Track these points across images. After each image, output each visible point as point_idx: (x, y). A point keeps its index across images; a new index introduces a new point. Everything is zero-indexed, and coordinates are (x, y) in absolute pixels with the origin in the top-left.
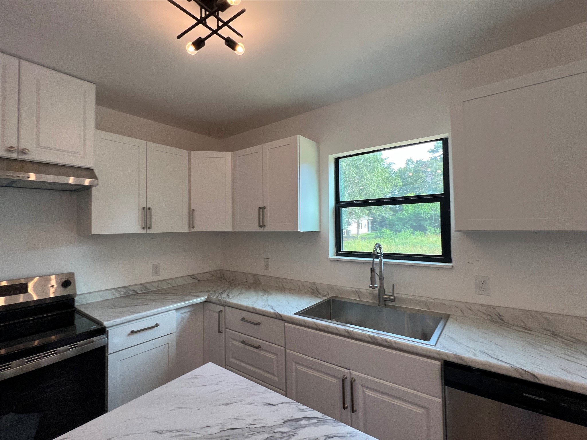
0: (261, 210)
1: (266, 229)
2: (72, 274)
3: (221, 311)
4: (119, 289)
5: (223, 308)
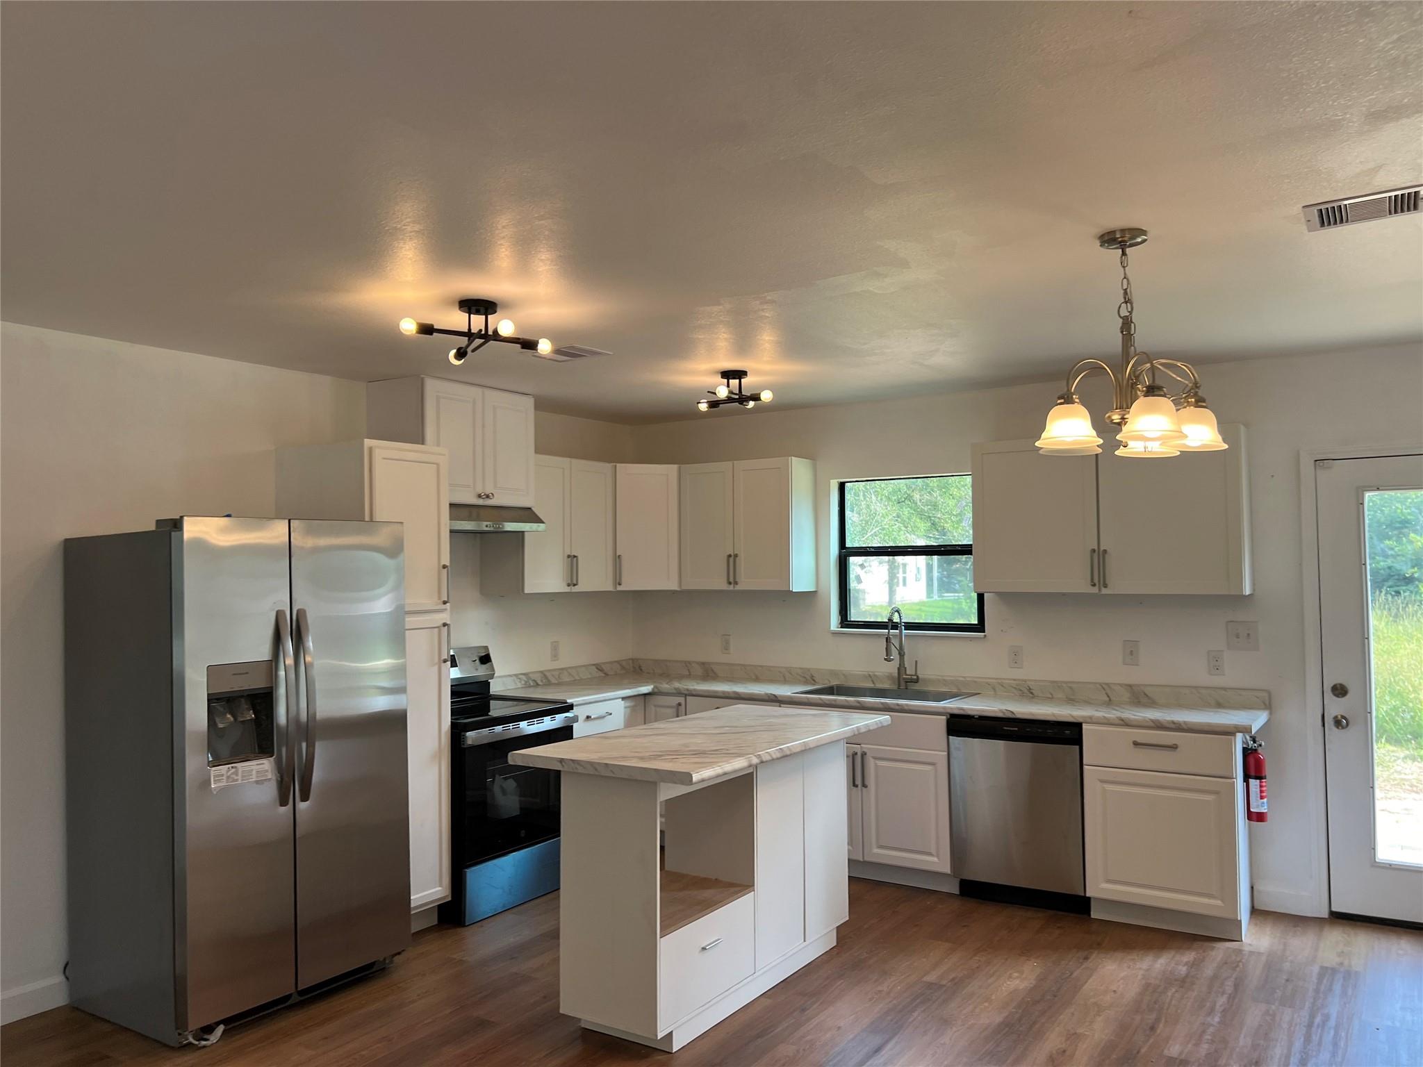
0: (731, 560)
1: (738, 588)
2: (486, 648)
3: (679, 704)
4: (521, 676)
5: (681, 700)
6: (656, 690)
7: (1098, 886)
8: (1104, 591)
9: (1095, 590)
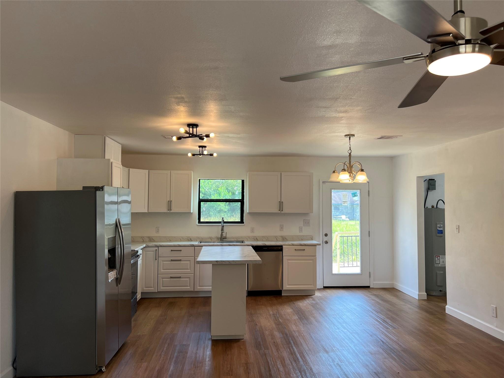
0: (169, 202)
1: (172, 211)
3: (156, 250)
5: (157, 248)
6: (146, 246)
7: (287, 286)
8: (282, 212)
9: (280, 212)
